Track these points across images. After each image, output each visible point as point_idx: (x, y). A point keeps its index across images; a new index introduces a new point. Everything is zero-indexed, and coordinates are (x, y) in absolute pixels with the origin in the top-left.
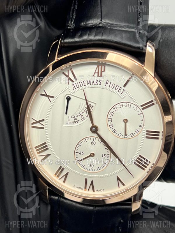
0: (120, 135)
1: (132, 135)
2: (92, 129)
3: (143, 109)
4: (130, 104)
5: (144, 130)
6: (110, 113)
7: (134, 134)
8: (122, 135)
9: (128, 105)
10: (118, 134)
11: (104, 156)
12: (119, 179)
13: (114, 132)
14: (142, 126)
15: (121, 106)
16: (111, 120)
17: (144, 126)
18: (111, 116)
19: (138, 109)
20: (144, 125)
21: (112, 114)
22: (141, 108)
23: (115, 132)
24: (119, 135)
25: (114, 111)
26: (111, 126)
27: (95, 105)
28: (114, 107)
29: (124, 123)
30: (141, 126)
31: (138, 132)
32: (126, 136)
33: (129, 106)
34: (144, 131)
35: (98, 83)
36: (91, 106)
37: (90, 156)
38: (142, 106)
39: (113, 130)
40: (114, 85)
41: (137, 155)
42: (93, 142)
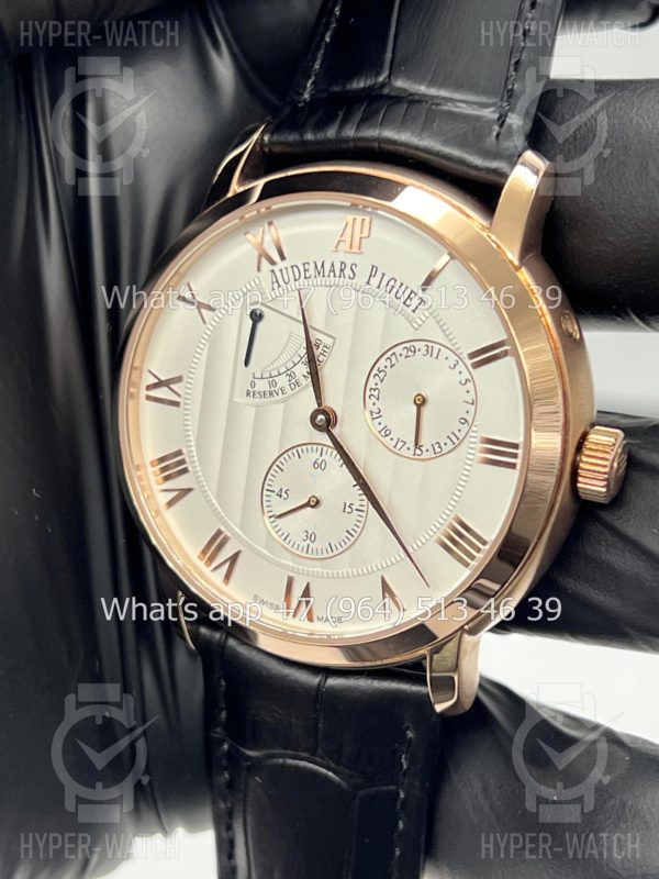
0: (400, 444)
1: (438, 450)
2: (316, 417)
3: (477, 365)
4: (437, 347)
5: (474, 434)
6: (375, 371)
7: (442, 445)
8: (405, 447)
9: (430, 350)
10: (395, 440)
11: (347, 508)
12: (386, 588)
13: (383, 433)
14: (470, 422)
15: (410, 353)
16: (376, 393)
17: (475, 423)
18: (379, 382)
19: (461, 366)
20: (477, 417)
21: (382, 375)
22: (469, 362)
23: (386, 436)
24: (398, 447)
25: (389, 366)
26: (375, 416)
27: (334, 343)
28: (389, 354)
29: (415, 408)
30: (466, 421)
31: (455, 439)
32: (418, 452)
33: (435, 354)
34: (475, 437)
35: (348, 272)
36: (321, 346)
37: (307, 505)
38: (472, 355)
39: (382, 426)
40: (392, 282)
41: (448, 515)
42: (319, 462)
